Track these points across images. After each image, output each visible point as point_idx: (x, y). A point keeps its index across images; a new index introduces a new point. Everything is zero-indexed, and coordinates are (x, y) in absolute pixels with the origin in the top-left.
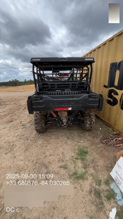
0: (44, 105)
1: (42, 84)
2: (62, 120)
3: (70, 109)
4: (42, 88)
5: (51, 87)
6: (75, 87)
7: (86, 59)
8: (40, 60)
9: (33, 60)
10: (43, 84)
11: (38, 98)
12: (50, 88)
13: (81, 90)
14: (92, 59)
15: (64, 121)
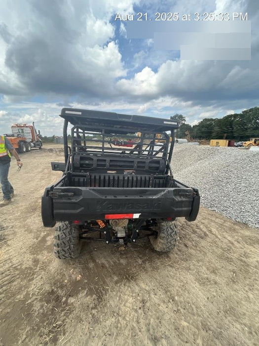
0: (82, 208)
1: (81, 157)
2: (117, 233)
3: (136, 216)
4: (79, 166)
5: (98, 165)
6: (144, 167)
7: (165, 122)
8: (80, 113)
9: (67, 112)
10: (82, 159)
11: (70, 194)
12: (95, 166)
13: (154, 173)
14: (176, 124)
15: (119, 235)
